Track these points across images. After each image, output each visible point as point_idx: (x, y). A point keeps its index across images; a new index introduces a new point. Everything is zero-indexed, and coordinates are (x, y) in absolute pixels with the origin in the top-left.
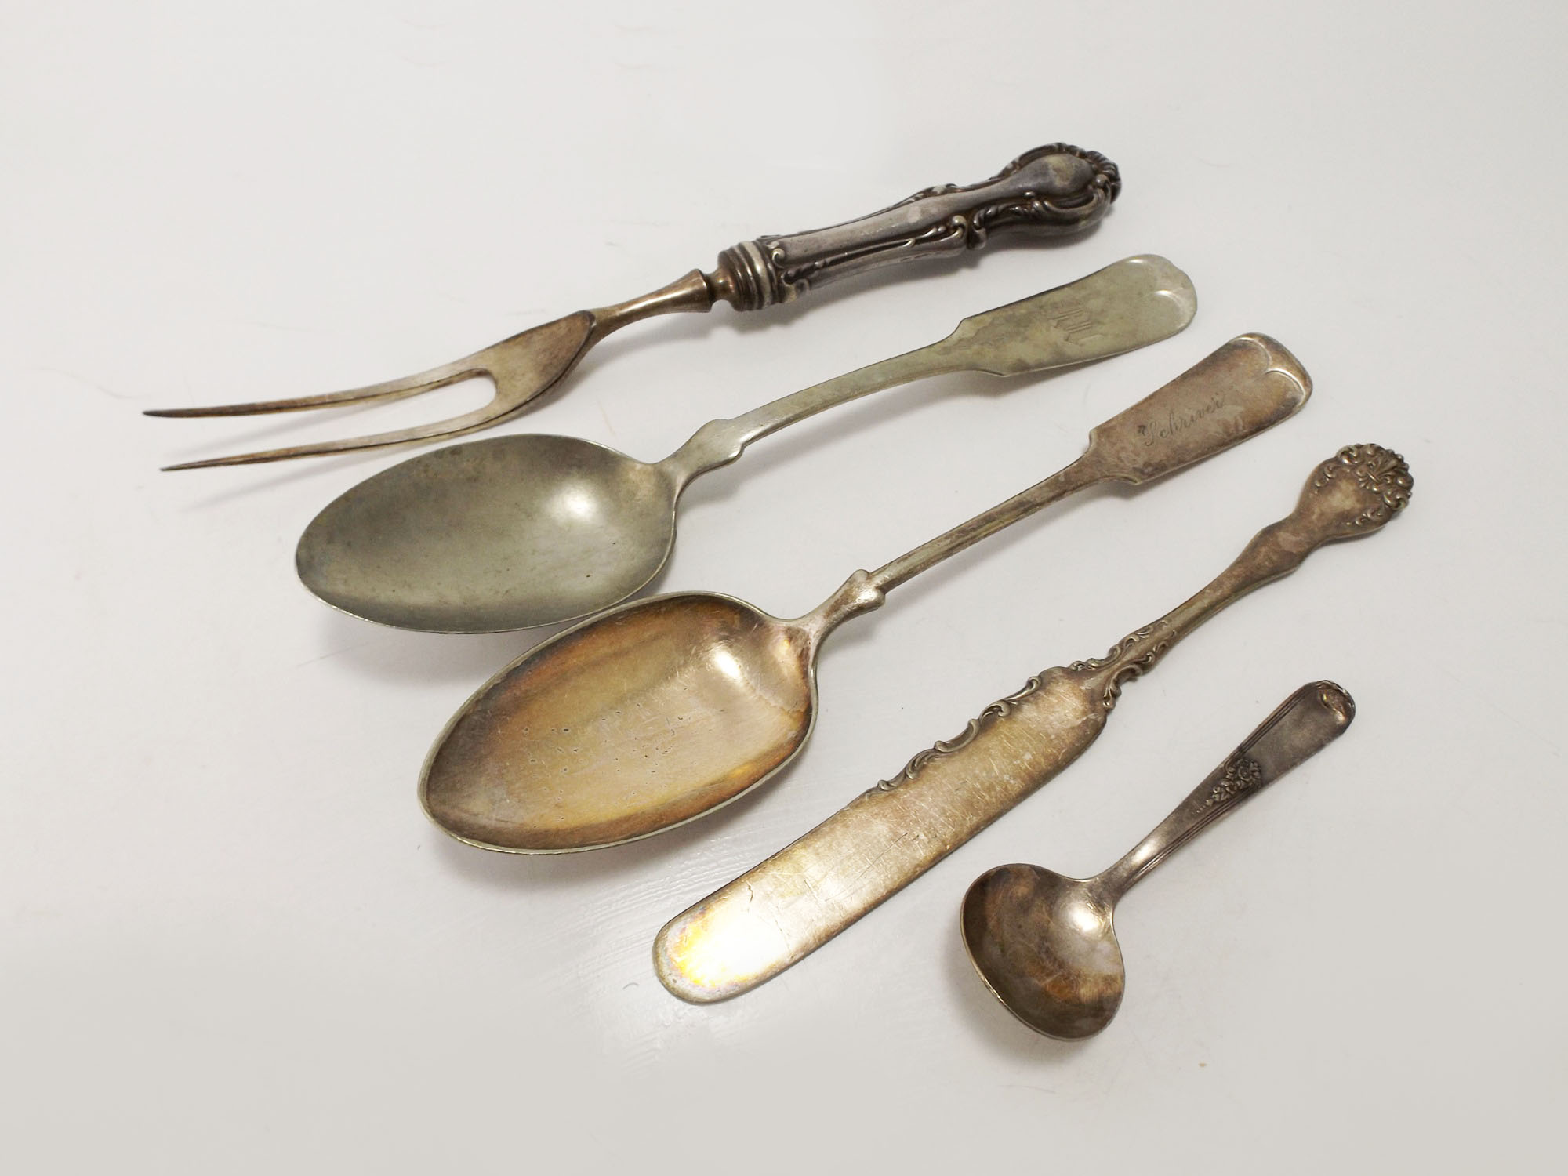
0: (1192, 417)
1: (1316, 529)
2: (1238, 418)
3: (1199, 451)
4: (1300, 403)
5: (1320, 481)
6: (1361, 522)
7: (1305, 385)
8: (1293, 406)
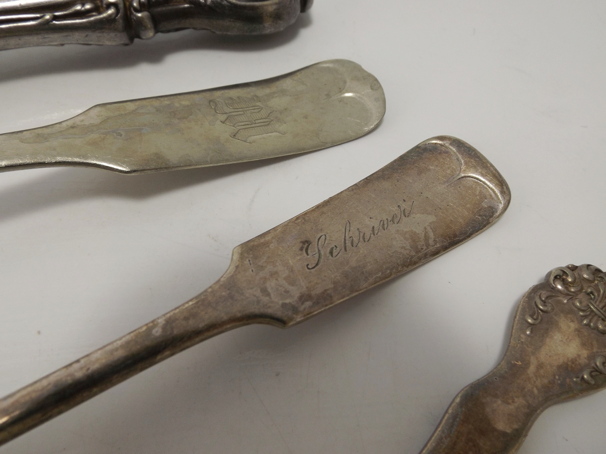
0: (373, 227)
1: (536, 391)
2: (428, 229)
3: (380, 274)
4: (498, 213)
5: (532, 316)
6: (592, 376)
7: (502, 192)
8: (491, 216)
